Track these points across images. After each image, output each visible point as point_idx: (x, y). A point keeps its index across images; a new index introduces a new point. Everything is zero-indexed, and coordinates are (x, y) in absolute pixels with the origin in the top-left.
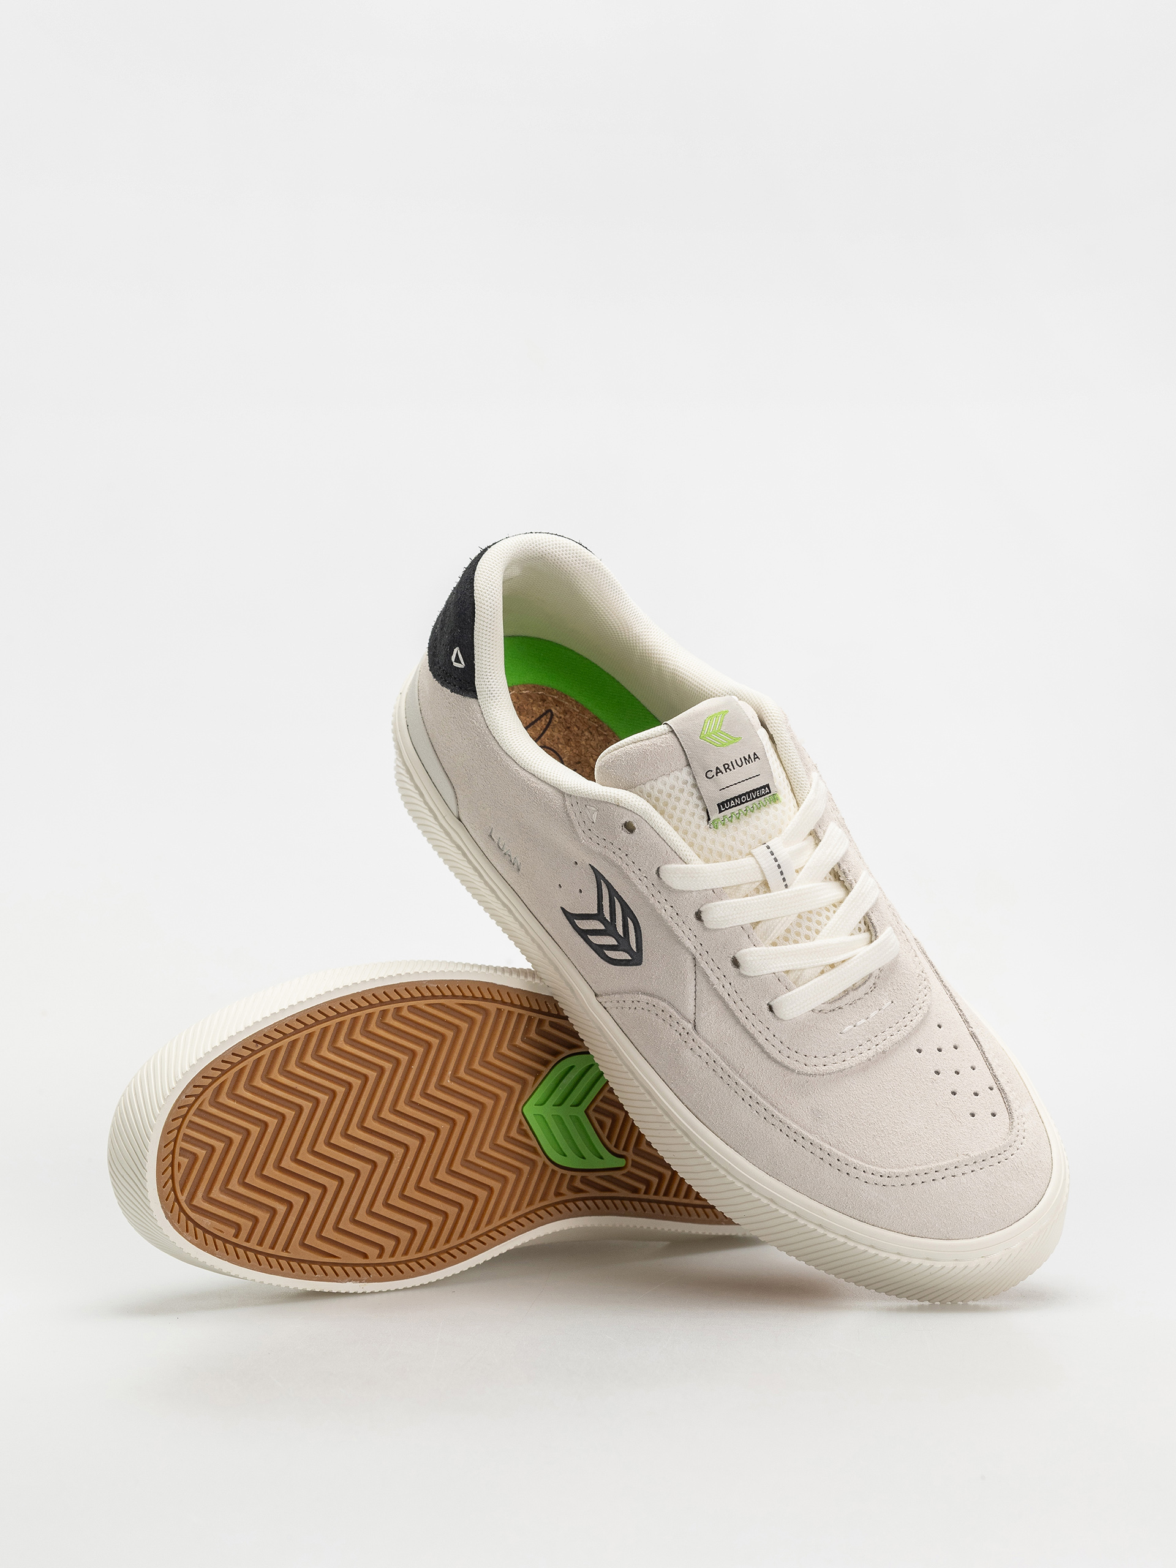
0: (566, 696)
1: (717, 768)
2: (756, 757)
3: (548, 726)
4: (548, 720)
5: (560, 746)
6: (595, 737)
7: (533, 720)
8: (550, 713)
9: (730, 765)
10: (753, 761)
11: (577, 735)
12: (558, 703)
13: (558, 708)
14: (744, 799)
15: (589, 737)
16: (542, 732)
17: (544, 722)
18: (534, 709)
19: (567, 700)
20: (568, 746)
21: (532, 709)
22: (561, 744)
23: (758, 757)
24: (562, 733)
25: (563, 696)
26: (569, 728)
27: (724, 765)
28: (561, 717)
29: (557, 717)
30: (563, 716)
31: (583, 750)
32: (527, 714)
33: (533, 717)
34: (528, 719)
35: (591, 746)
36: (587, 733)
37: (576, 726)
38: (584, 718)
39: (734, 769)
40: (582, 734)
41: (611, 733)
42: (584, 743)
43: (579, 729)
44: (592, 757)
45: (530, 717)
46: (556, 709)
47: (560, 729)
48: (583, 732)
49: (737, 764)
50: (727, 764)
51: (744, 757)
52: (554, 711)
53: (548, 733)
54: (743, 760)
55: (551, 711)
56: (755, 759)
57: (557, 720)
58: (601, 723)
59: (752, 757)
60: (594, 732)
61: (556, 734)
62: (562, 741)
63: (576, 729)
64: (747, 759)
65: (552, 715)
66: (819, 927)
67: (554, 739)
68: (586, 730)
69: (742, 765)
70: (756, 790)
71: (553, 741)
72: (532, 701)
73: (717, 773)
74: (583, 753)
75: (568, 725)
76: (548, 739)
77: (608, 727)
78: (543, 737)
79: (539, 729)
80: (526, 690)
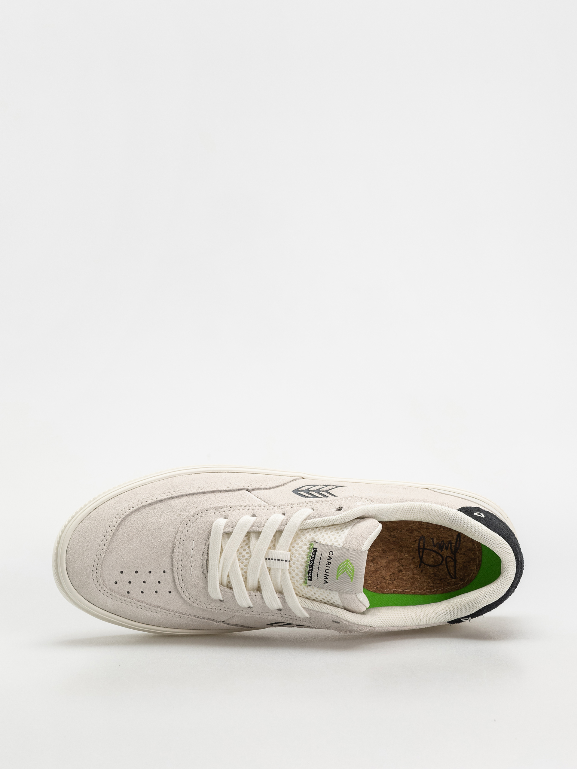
0: (456, 590)
1: (331, 559)
2: (326, 582)
3: (449, 573)
4: (452, 574)
5: (436, 570)
6: (427, 587)
7: (457, 569)
8: (454, 578)
9: (329, 566)
10: (325, 579)
11: (434, 581)
12: (455, 584)
13: (453, 582)
14: (312, 562)
15: (430, 585)
16: (449, 568)
17: (452, 572)
18: (461, 573)
19: (454, 588)
20: (433, 573)
21: (461, 572)
22: (436, 572)
23: (325, 583)
24: (441, 575)
25: (457, 588)
26: (441, 580)
27: (330, 562)
28: (448, 580)
29: (450, 579)
30: (448, 581)
31: (426, 577)
32: (461, 569)
33: (458, 570)
34: (459, 567)
35: (425, 582)
36: (432, 585)
37: (439, 583)
38: (440, 588)
39: (326, 567)
40: (434, 583)
41: (423, 593)
42: (429, 580)
43: (437, 583)
44: (420, 578)
45: (459, 569)
46: (453, 581)
47: (443, 576)
48: (434, 584)
49: (327, 569)
50: (330, 564)
51: (328, 575)
52: (454, 580)
53: (446, 570)
54: (327, 574)
55: (454, 579)
56: (325, 581)
57: (449, 578)
58: (431, 593)
59: (326, 580)
60: (430, 588)
61: (442, 573)
62: (438, 573)
63: (438, 582)
64: (327, 577)
65: (452, 578)
66: (240, 561)
67: (441, 570)
68: (434, 585)
69: (326, 572)
70: (312, 571)
71: (441, 569)
72: (465, 574)
73: (329, 557)
74: (425, 576)
75: (442, 581)
76: (443, 568)
77: (427, 595)
78: (446, 567)
79: (451, 568)
80: (472, 576)
